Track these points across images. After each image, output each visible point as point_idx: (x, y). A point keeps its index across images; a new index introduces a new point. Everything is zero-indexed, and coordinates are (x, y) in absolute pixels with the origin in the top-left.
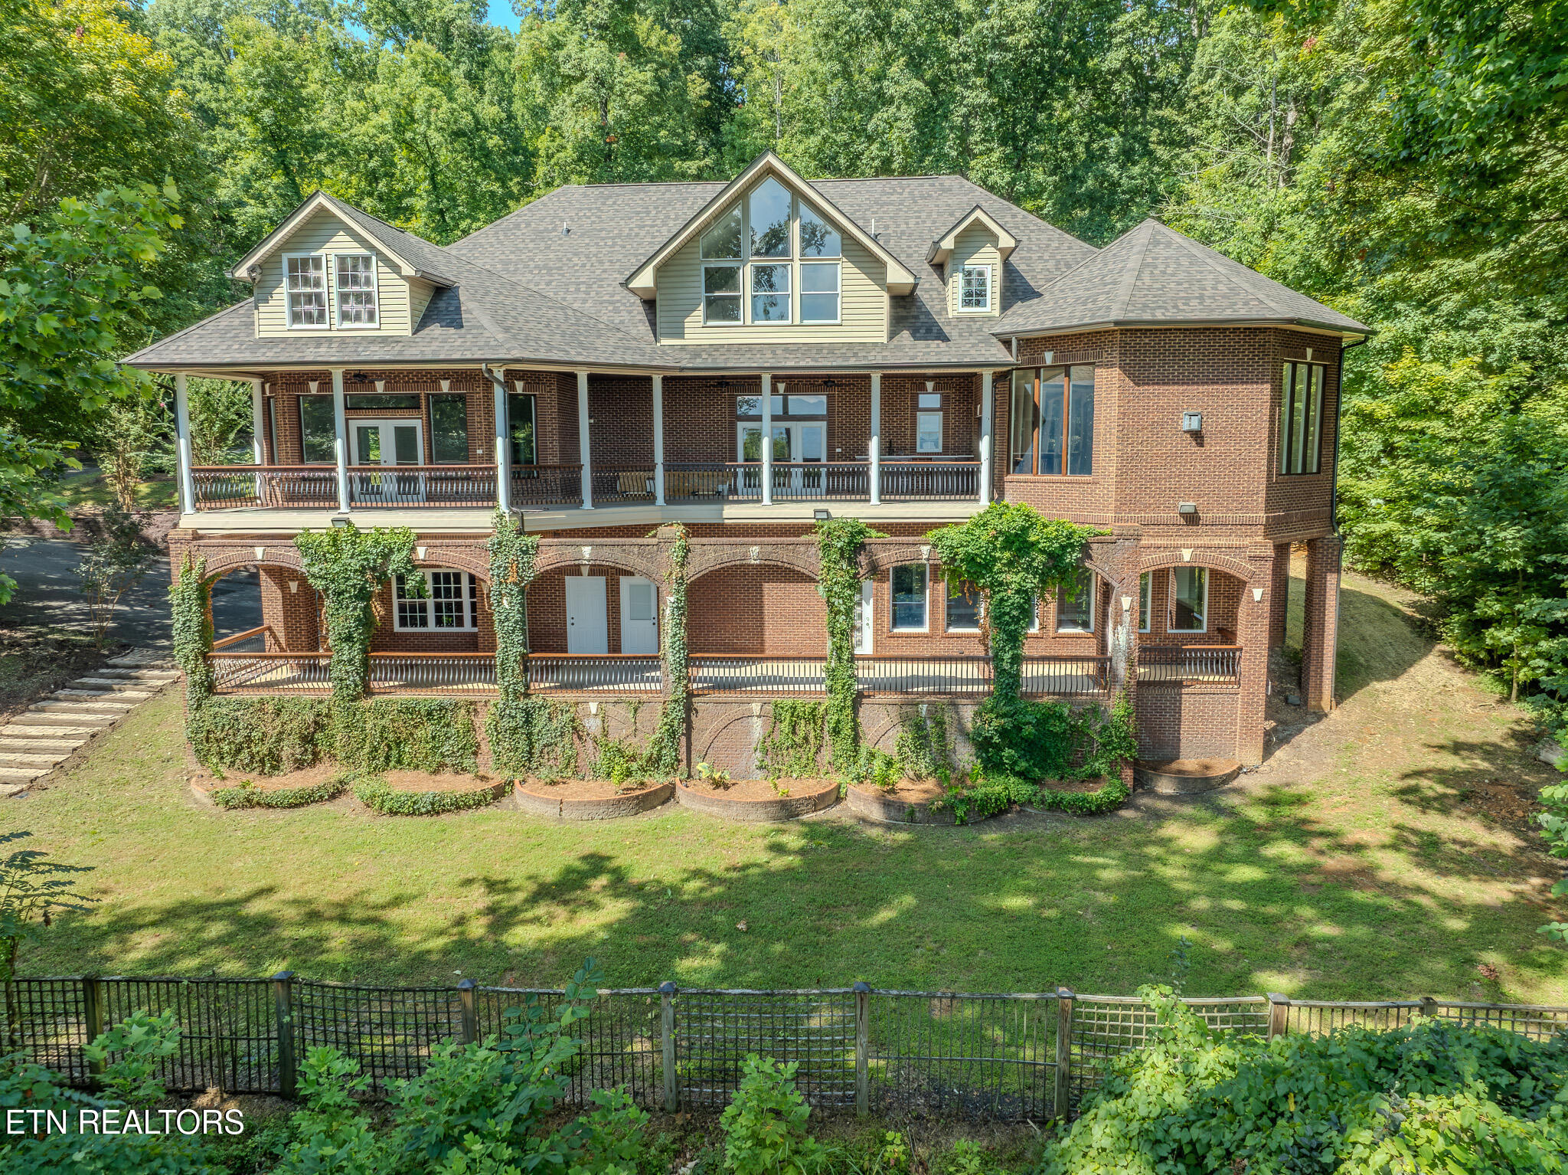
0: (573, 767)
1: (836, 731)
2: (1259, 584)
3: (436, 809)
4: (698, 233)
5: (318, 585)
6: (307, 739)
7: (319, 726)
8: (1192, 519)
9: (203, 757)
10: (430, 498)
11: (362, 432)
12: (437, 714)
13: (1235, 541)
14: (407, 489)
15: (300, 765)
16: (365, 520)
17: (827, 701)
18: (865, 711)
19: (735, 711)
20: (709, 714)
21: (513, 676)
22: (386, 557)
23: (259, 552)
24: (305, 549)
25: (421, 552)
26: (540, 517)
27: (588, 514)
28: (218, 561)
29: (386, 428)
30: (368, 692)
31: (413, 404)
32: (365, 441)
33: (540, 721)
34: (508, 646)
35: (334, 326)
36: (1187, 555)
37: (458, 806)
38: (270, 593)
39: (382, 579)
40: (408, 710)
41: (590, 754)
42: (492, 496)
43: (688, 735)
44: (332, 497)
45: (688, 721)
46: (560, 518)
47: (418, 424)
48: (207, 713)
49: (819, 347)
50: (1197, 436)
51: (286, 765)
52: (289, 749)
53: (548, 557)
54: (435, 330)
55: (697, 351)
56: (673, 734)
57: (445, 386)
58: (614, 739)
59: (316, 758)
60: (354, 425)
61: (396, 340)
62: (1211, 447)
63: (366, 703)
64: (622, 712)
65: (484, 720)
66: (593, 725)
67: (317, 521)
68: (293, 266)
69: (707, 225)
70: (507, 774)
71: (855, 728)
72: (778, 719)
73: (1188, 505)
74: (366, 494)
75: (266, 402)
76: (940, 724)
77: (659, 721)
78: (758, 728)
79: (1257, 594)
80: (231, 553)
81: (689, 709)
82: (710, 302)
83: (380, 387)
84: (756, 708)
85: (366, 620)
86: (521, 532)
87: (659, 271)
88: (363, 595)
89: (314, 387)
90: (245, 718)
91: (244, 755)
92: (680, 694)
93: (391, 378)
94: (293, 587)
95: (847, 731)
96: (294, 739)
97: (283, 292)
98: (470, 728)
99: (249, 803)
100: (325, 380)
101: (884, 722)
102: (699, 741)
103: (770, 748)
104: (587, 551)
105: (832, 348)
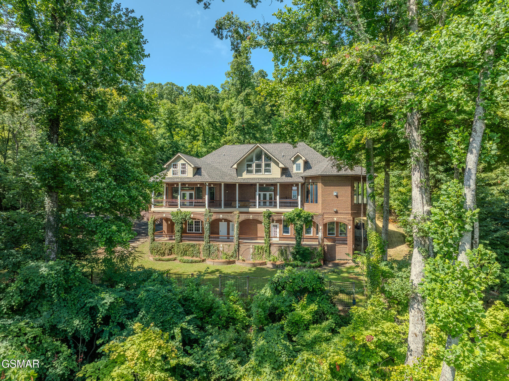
0: (217, 257)
1: (266, 251)
2: (350, 225)
3: (192, 262)
4: (245, 157)
5: (174, 221)
6: (170, 250)
7: (172, 248)
8: (336, 212)
9: (152, 253)
10: (195, 206)
11: (184, 194)
12: (193, 246)
13: (345, 217)
14: (191, 205)
15: (168, 255)
16: (183, 210)
17: (264, 245)
18: (272, 248)
19: (248, 247)
20: (243, 248)
21: (207, 239)
22: (186, 216)
23: (164, 215)
24: (172, 215)
25: (192, 216)
26: (213, 210)
27: (223, 209)
28: (157, 216)
29: (188, 193)
30: (181, 242)
31: (192, 189)
32: (184, 195)
33: (212, 248)
34: (207, 233)
35: (180, 175)
36: (335, 219)
37: (196, 262)
38: (165, 224)
39: (185, 221)
40: (188, 245)
41: (220, 254)
42: (205, 206)
43: (239, 251)
44: (177, 205)
45: (238, 248)
46: (217, 210)
47: (193, 192)
48: (153, 245)
49: (267, 179)
50: (337, 196)
51: (166, 255)
52: (167, 252)
53: (214, 217)
54: (197, 176)
55: (244, 179)
56: (236, 251)
57: (199, 185)
58: (225, 252)
59: (171, 254)
60: (182, 192)
61: (190, 178)
62: (340, 198)
63: (181, 243)
64: (226, 247)
65: (201, 247)
66: (221, 249)
67: (175, 210)
68: (174, 165)
69: (247, 156)
70: (205, 258)
71: (270, 251)
72: (255, 249)
73: (335, 210)
74: (183, 205)
75: (167, 188)
76: (286, 250)
77: (233, 248)
78: (251, 250)
79: (350, 227)
80: (160, 215)
81: (239, 246)
82: (247, 170)
83: (187, 186)
84: (251, 246)
85: (182, 228)
86: (210, 212)
87: (238, 165)
88: (182, 223)
89: (175, 185)
90: (160, 245)
91: (159, 253)
92: (237, 243)
93: (189, 184)
94: (169, 222)
95: (268, 251)
96: (168, 250)
97: (172, 169)
98: (199, 249)
99: (160, 260)
100: (178, 184)
101: (275, 250)
102: (241, 252)
103: (254, 254)
104: (221, 216)
105: (270, 179)
